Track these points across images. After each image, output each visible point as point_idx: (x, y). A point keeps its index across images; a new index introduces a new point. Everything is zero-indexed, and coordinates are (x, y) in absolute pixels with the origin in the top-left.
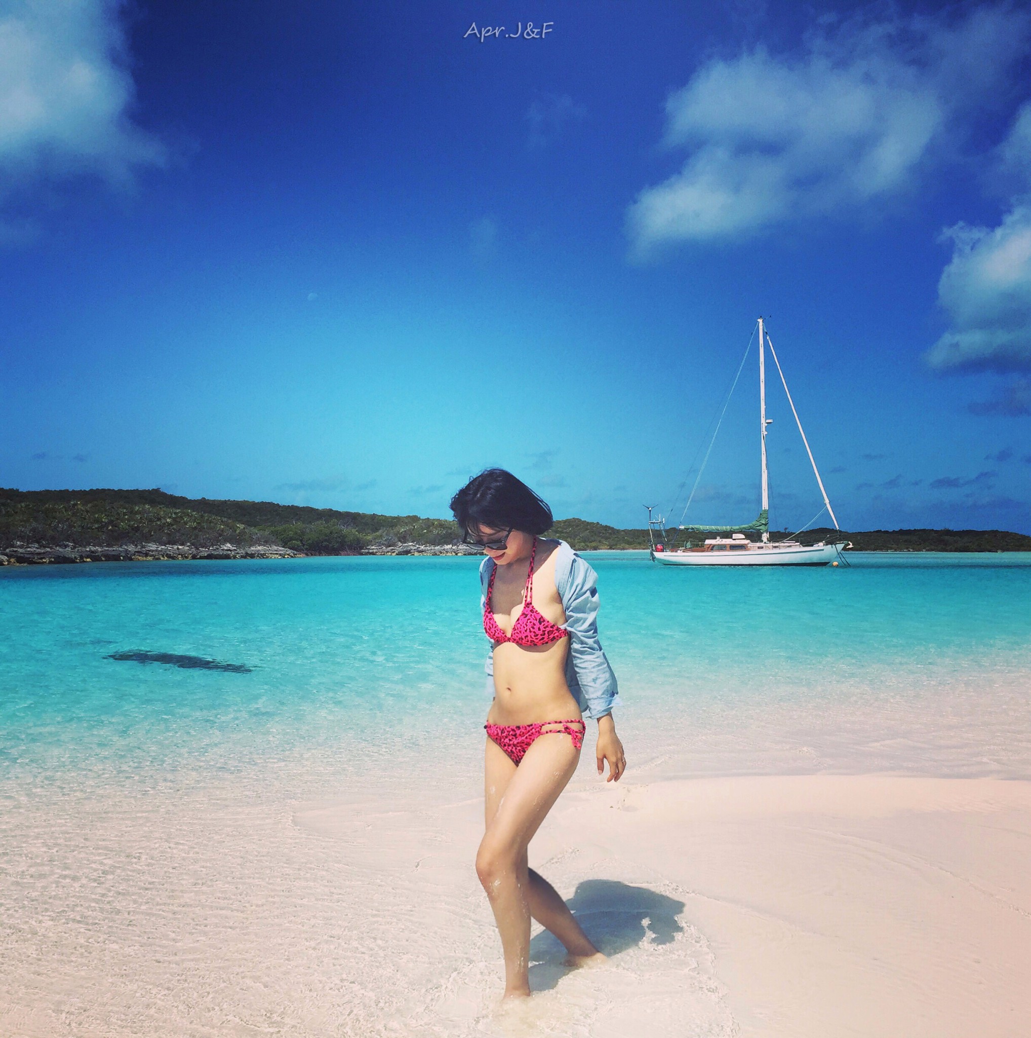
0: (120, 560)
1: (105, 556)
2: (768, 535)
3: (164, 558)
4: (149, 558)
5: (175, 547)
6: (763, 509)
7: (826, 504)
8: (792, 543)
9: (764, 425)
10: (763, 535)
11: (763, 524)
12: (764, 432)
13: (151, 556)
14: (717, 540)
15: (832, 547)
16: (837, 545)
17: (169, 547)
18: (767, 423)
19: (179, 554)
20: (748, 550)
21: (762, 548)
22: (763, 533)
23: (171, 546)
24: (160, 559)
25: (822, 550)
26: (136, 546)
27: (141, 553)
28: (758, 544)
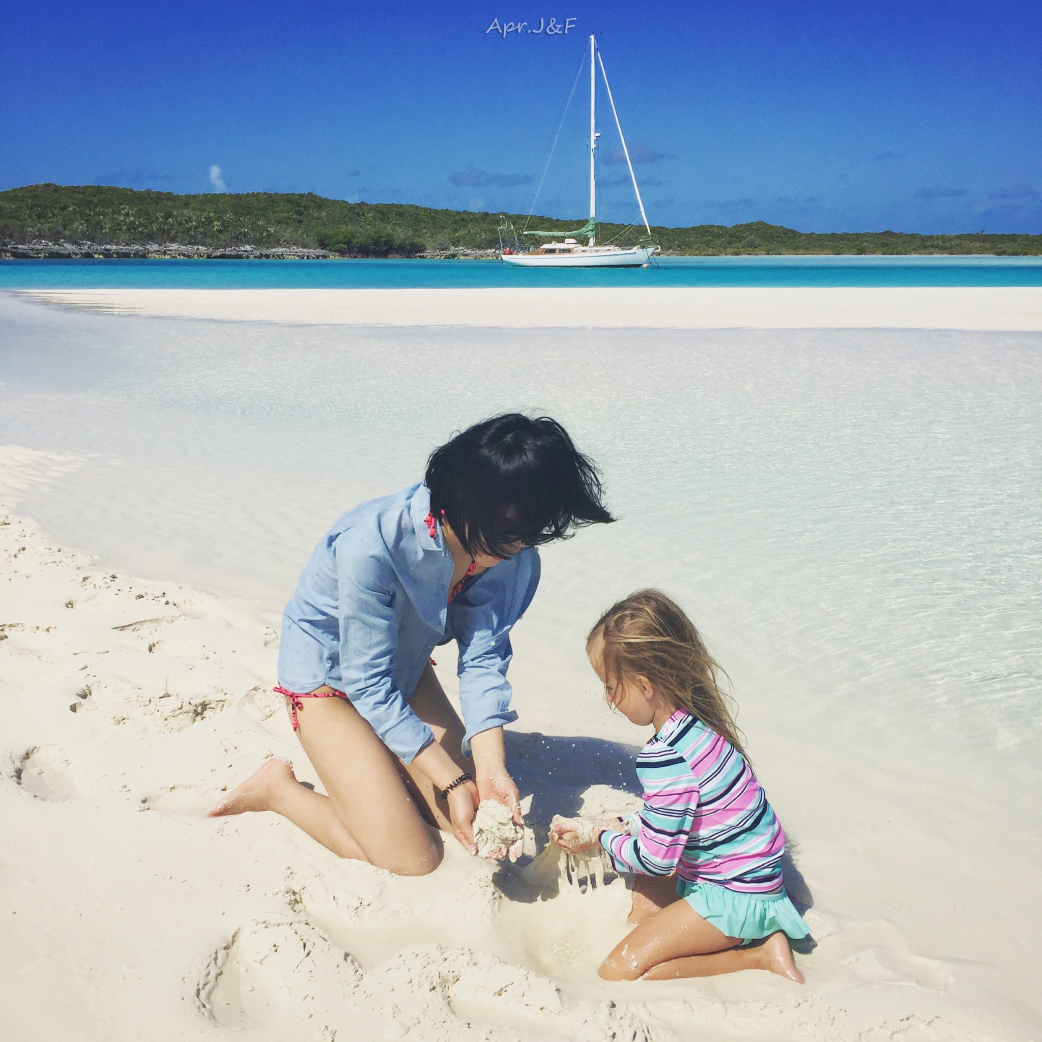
0: (130, 257)
1: (116, 254)
2: (594, 240)
3: (180, 256)
4: (167, 257)
5: (196, 247)
6: (591, 216)
7: (641, 212)
8: (611, 247)
9: (593, 138)
10: (590, 240)
11: (590, 230)
12: (593, 146)
13: (169, 254)
14: (553, 244)
15: (643, 251)
16: (648, 249)
17: (189, 247)
18: (596, 137)
19: (196, 254)
20: (573, 253)
21: (585, 251)
22: (589, 238)
23: (192, 247)
24: (176, 257)
25: (638, 254)
26: (160, 245)
27: (160, 251)
28: (584, 248)
